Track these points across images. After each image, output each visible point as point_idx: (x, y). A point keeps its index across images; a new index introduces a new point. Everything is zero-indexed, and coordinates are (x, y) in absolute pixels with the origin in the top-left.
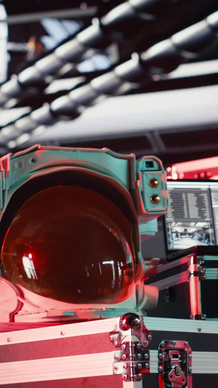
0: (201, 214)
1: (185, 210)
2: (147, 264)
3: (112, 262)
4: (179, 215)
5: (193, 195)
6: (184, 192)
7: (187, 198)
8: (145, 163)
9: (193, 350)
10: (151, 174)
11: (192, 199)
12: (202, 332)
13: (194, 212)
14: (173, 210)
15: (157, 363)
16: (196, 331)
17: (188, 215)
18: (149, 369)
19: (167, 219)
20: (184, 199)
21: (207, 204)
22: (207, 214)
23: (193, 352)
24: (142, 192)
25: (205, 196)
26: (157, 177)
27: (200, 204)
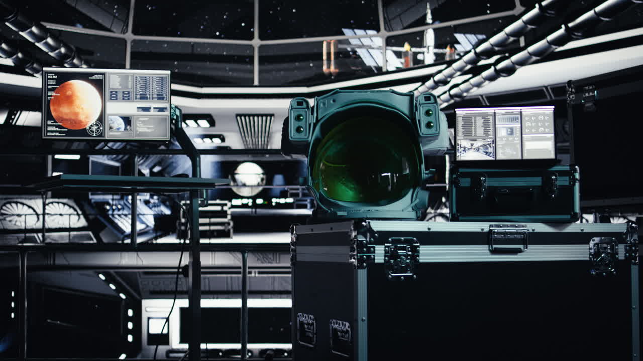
0: (486, 133)
1: (473, 130)
2: (426, 174)
3: (389, 174)
4: (468, 134)
5: (481, 118)
6: (473, 116)
7: (475, 121)
8: (423, 98)
9: (421, 245)
10: (427, 106)
11: (480, 121)
12: (431, 230)
13: (480, 131)
14: (463, 130)
15: (383, 255)
16: (426, 230)
17: (475, 133)
18: (374, 259)
19: (458, 137)
20: (473, 121)
21: (491, 125)
22: (491, 133)
23: (421, 246)
24: (419, 121)
25: (491, 118)
26: (431, 108)
27: (486, 124)
